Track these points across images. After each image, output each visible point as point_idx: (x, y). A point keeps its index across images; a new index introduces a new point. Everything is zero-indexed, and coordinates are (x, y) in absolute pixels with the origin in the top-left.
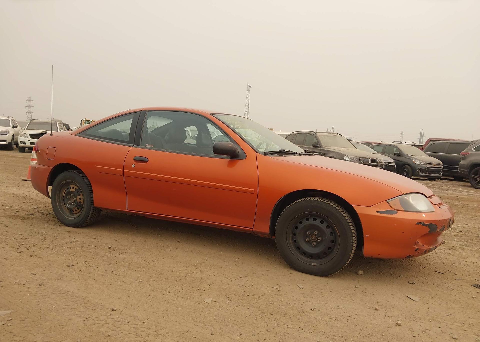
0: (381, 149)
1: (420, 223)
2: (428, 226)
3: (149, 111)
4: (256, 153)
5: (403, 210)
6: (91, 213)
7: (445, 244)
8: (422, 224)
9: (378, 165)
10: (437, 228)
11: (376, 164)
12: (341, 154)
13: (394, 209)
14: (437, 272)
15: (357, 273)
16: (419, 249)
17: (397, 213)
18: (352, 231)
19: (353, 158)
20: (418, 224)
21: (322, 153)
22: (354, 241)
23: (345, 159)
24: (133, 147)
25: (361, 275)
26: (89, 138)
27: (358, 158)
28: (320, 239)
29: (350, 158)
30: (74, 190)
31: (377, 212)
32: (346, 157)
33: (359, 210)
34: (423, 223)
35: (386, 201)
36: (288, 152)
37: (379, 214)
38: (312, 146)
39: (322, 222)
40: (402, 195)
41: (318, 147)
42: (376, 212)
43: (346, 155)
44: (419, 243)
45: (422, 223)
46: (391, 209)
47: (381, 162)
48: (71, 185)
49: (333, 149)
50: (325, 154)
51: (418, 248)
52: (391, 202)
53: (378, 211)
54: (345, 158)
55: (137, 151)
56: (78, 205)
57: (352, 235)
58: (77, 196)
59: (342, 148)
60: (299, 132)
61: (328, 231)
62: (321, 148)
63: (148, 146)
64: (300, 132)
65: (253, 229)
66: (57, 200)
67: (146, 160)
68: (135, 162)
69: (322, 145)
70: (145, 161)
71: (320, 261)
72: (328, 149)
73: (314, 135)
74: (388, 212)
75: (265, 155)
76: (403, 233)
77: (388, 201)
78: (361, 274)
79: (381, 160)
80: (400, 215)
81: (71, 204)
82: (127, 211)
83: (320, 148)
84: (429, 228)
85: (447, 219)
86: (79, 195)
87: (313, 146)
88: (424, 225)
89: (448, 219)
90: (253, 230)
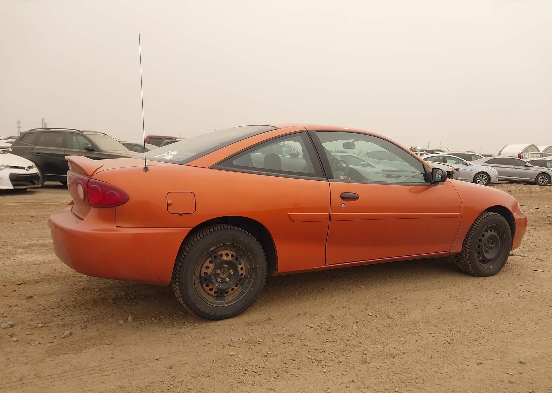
24: (328, 181)
26: (248, 172)
30: (229, 258)
48: (223, 251)
67: (355, 196)
70: (353, 198)
73: (80, 135)
81: (223, 282)
82: (325, 266)
86: (240, 263)
87: (87, 150)
90: (450, 252)
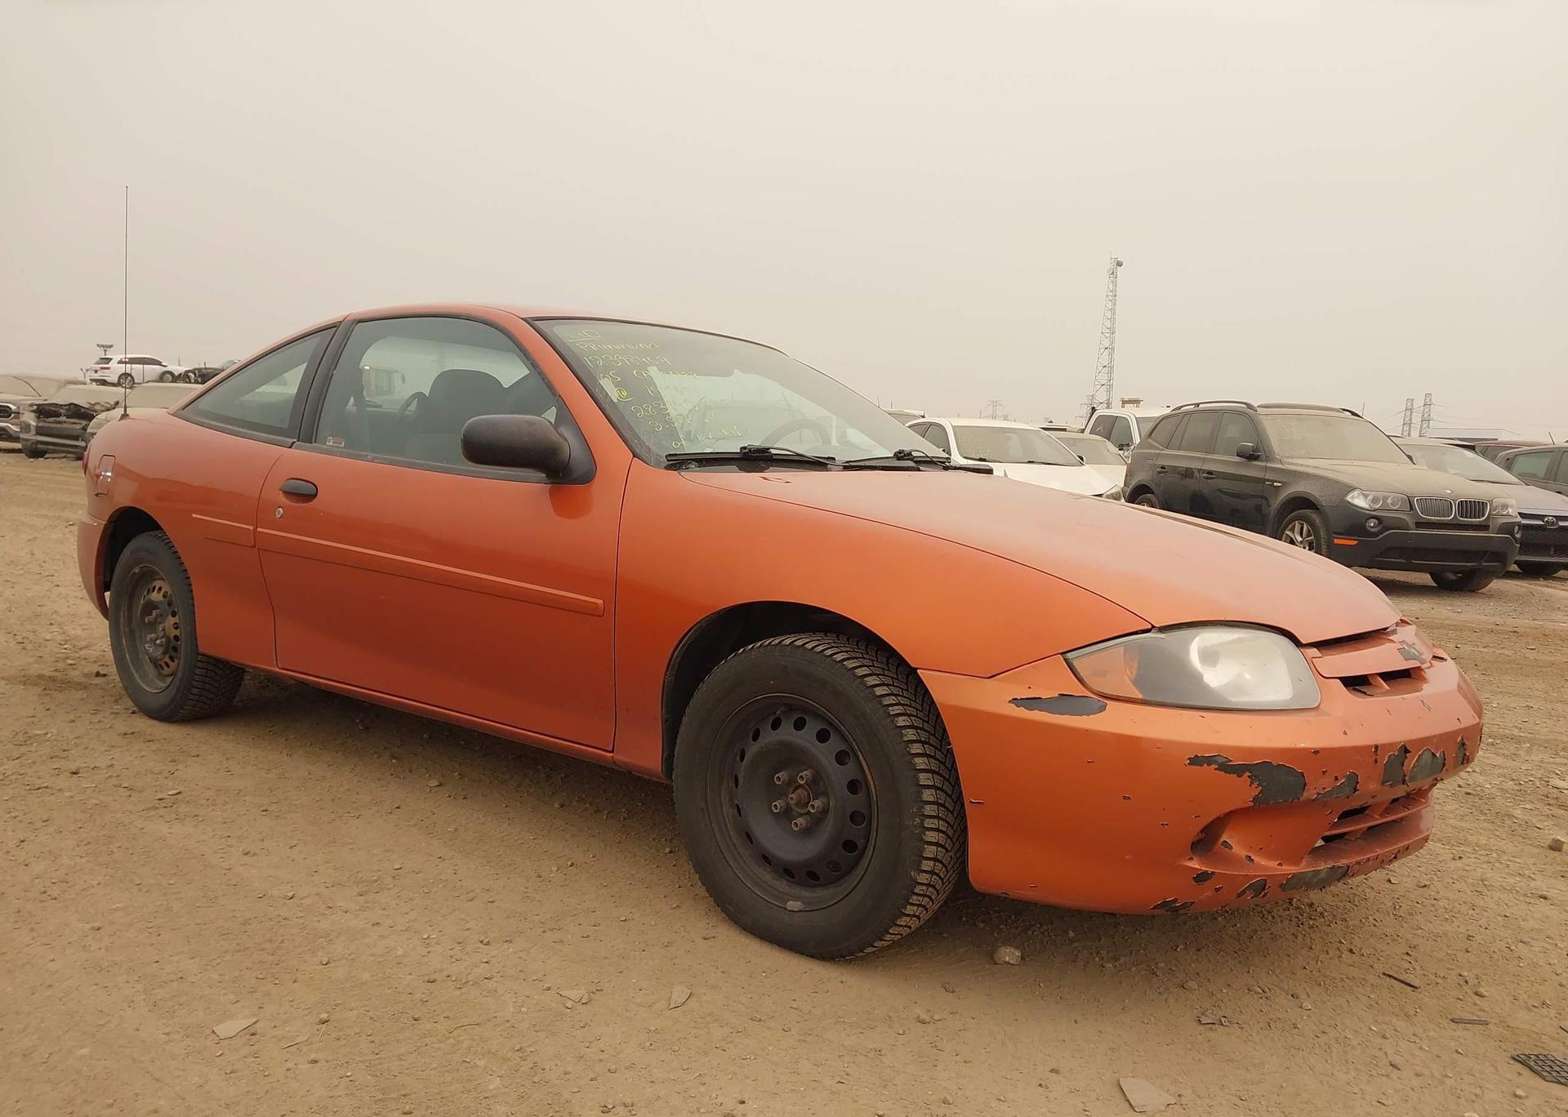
0: (1540, 466)
1: (1209, 760)
2: (1248, 774)
3: (360, 321)
4: (634, 456)
5: (1141, 697)
6: (198, 675)
7: (1560, 851)
8: (1216, 762)
9: (1489, 526)
10: (1305, 785)
11: (1479, 522)
12: (1337, 482)
13: (1096, 694)
14: (1390, 976)
15: (991, 958)
16: (1213, 873)
17: (1103, 708)
18: (918, 780)
19: (1385, 499)
20: (1195, 761)
21: (1268, 480)
22: (927, 820)
23: (1350, 500)
24: (290, 447)
25: (1008, 963)
27: (1402, 498)
28: (818, 803)
29: (1370, 497)
30: (161, 598)
31: (1014, 699)
32: (1356, 493)
33: (944, 689)
34: (1220, 760)
35: (1062, 654)
36: (778, 457)
37: (1022, 713)
38: (1238, 455)
39: (823, 737)
40: (1148, 631)
41: (1256, 458)
42: (1009, 702)
43: (1354, 489)
44: (1231, 848)
45: (1216, 758)
46: (1079, 690)
47: (1508, 515)
48: (155, 580)
49: (1311, 464)
50: (1279, 484)
51: (1210, 870)
52: (1081, 661)
53: (1016, 699)
54: (1352, 498)
55: (299, 459)
56: (170, 647)
57: (920, 794)
58: (168, 615)
59: (1349, 462)
60: (1198, 405)
61: (839, 774)
62: (1267, 461)
63: (331, 444)
64: (1201, 406)
65: (612, 751)
66: (122, 629)
67: (312, 491)
68: (287, 498)
69: (1271, 451)
70: (309, 495)
71: (820, 893)
72: (1291, 464)
73: (1246, 415)
74: (1064, 702)
75: (668, 468)
76: (1125, 798)
77: (1069, 655)
78: (1007, 959)
79: (1505, 506)
80: (1115, 721)
81: (153, 641)
82: (277, 670)
83: (1264, 464)
84: (1252, 783)
85: (1373, 743)
86: (174, 614)
87: (1240, 456)
88: (1226, 767)
89: (1384, 745)
90: (612, 757)
